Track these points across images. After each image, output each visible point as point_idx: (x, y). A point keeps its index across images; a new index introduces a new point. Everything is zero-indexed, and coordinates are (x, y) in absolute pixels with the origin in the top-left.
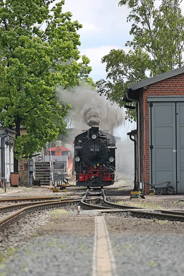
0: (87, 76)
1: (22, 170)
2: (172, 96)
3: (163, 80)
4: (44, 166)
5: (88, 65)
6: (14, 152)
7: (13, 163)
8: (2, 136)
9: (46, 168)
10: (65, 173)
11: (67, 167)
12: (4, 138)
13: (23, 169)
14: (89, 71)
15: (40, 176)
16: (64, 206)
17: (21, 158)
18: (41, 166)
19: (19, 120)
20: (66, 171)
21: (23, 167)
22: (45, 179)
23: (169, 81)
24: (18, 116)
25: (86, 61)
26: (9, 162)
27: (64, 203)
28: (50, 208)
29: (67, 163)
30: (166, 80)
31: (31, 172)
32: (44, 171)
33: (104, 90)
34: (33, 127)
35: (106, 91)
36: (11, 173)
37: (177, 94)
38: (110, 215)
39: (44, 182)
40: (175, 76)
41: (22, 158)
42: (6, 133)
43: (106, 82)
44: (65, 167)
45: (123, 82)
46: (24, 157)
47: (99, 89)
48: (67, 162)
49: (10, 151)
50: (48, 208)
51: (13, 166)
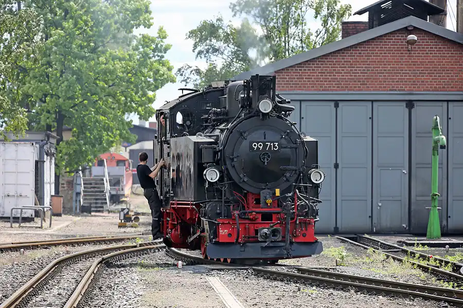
0: (163, 57)
1: (63, 189)
2: (295, 92)
3: (283, 69)
4: (96, 184)
5: (164, 40)
6: (56, 165)
7: (54, 182)
8: (41, 143)
9: (98, 188)
10: (121, 193)
11: (125, 182)
12: (44, 146)
13: (66, 188)
14: (166, 50)
15: (90, 199)
16: (146, 254)
17: (63, 173)
18: (91, 184)
19: (61, 118)
20: (122, 190)
21: (65, 186)
22: (96, 203)
23: (291, 70)
24: (59, 112)
25: (162, 35)
26: (49, 180)
27: (146, 249)
28: (128, 258)
29: (125, 178)
30: (287, 69)
31: (78, 194)
32: (96, 192)
33: (190, 79)
34: (83, 128)
35: (192, 80)
36: (52, 196)
37: (303, 90)
38: (223, 273)
39: (96, 207)
40: (300, 64)
41: (66, 172)
42: (47, 140)
43: (191, 67)
44: (121, 184)
45: (215, 67)
46: (68, 172)
47: (182, 78)
48: (125, 176)
49: (51, 165)
50: (126, 258)
51: (54, 185)
